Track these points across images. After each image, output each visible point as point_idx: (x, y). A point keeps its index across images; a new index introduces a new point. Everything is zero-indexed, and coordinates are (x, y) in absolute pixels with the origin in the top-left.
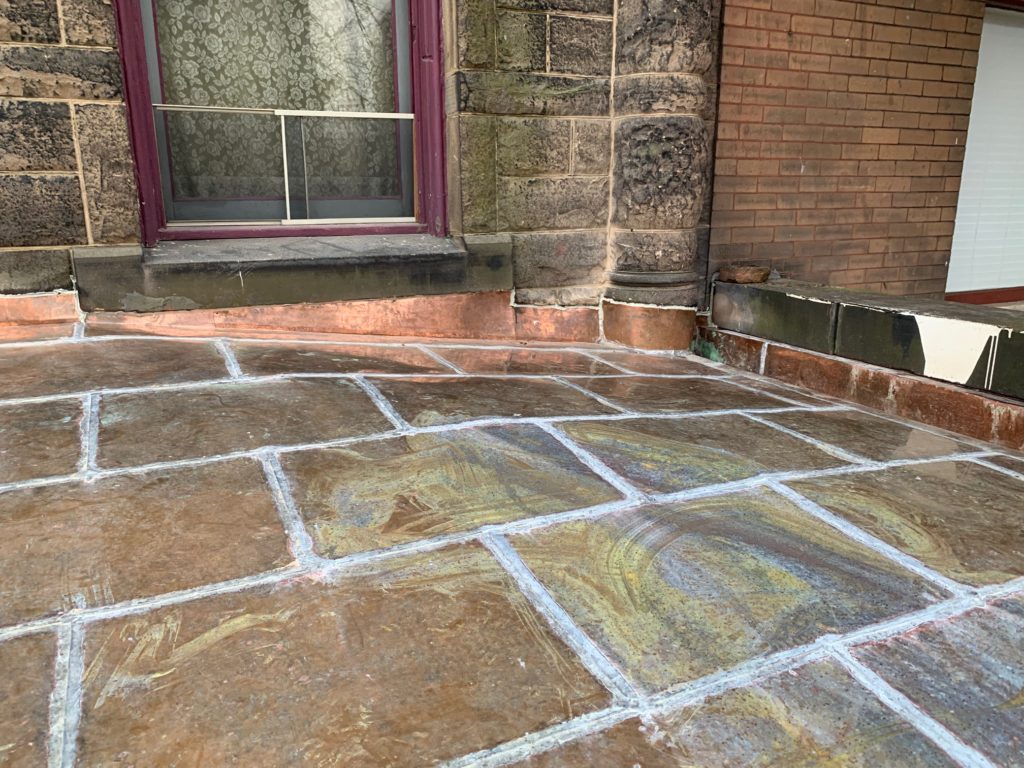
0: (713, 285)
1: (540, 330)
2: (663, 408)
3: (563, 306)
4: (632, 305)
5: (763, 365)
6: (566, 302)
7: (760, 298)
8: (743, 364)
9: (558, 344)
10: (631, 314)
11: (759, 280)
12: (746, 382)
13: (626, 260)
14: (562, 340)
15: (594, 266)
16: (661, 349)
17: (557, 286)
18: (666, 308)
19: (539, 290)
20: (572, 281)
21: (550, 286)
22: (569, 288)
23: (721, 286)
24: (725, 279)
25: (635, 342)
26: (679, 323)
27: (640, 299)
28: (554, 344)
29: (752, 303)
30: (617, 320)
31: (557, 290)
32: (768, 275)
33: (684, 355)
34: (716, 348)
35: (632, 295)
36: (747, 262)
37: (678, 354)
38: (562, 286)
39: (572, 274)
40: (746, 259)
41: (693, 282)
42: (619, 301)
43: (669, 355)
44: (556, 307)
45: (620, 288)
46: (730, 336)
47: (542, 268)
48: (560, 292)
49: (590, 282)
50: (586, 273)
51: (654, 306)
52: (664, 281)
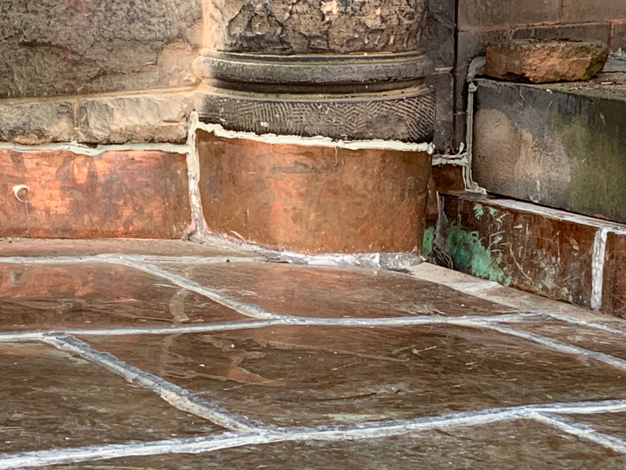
0: (472, 87)
1: (31, 209)
2: (338, 410)
3: (93, 145)
4: (270, 138)
5: (597, 286)
6: (100, 134)
7: (585, 117)
8: (549, 283)
9: (81, 243)
10: (268, 163)
11: (581, 73)
12: (556, 330)
13: (249, 26)
14: (92, 235)
15: (169, 41)
16: (347, 250)
17: (73, 93)
18: (355, 145)
19: (27, 103)
20: (115, 81)
21: (55, 93)
22: (106, 99)
23: (490, 91)
24: (500, 72)
25: (281, 234)
26: (388, 185)
27: (290, 124)
28: (68, 244)
29: (567, 131)
30: (233, 179)
31: (75, 102)
32: (601, 61)
33: (406, 265)
34: (485, 244)
35: (269, 115)
36: (552, 31)
37: (391, 263)
38: (86, 92)
39: (114, 62)
40: (549, 23)
41: (420, 80)
42: (237, 129)
43: (368, 264)
44: (75, 148)
45: (237, 96)
46: (516, 213)
47: (32, 45)
48: (82, 109)
49: (160, 83)
50: (147, 59)
51: (326, 142)
52: (345, 77)
